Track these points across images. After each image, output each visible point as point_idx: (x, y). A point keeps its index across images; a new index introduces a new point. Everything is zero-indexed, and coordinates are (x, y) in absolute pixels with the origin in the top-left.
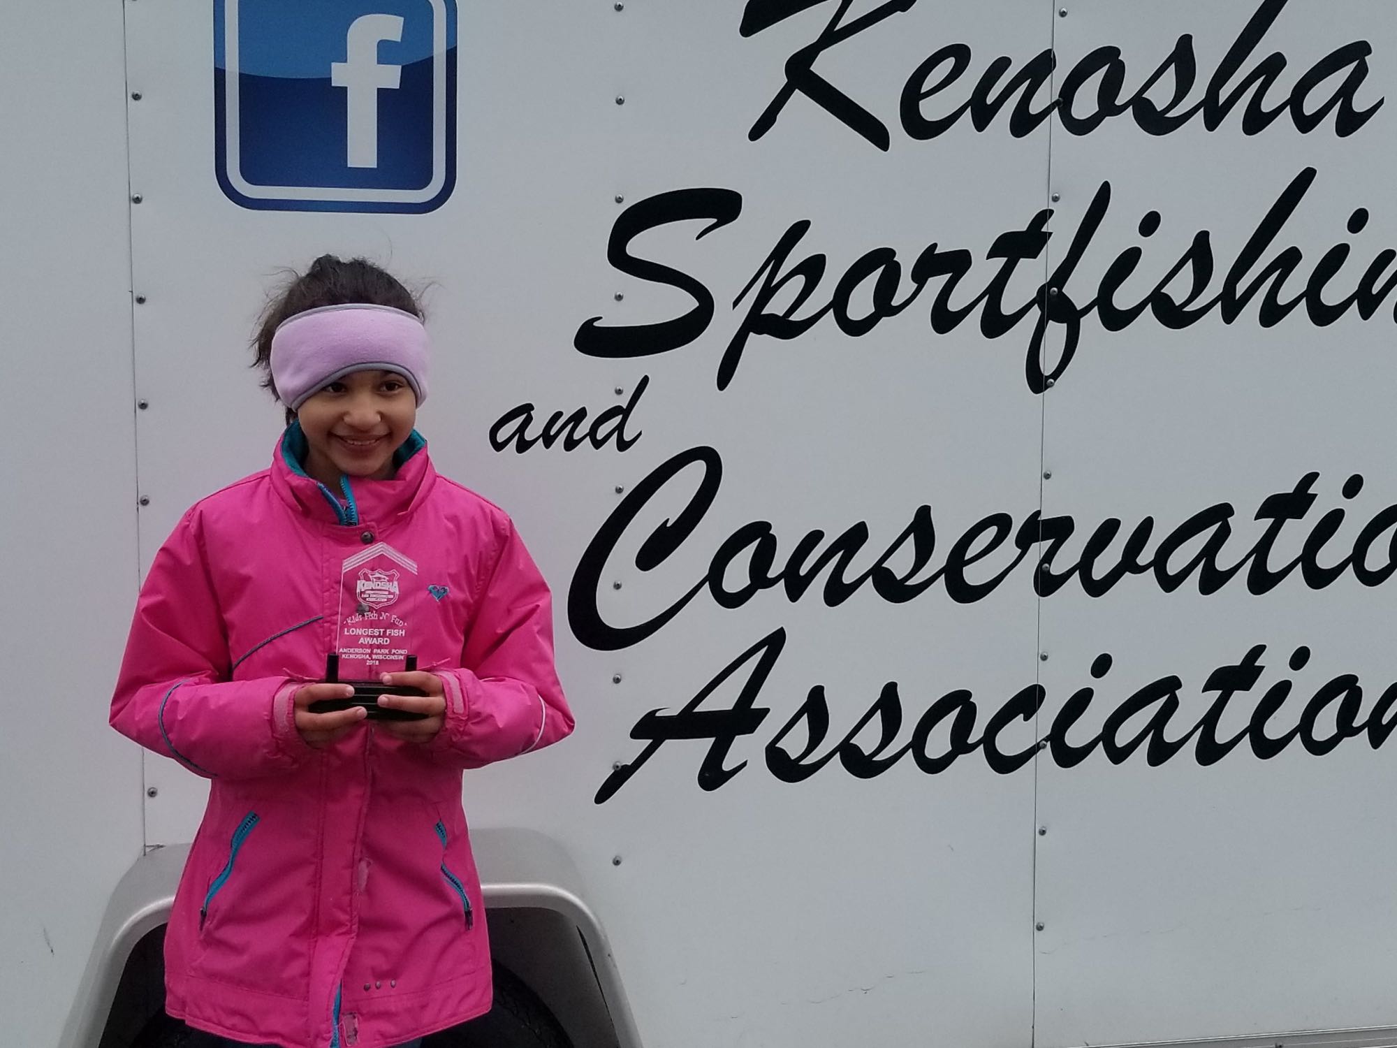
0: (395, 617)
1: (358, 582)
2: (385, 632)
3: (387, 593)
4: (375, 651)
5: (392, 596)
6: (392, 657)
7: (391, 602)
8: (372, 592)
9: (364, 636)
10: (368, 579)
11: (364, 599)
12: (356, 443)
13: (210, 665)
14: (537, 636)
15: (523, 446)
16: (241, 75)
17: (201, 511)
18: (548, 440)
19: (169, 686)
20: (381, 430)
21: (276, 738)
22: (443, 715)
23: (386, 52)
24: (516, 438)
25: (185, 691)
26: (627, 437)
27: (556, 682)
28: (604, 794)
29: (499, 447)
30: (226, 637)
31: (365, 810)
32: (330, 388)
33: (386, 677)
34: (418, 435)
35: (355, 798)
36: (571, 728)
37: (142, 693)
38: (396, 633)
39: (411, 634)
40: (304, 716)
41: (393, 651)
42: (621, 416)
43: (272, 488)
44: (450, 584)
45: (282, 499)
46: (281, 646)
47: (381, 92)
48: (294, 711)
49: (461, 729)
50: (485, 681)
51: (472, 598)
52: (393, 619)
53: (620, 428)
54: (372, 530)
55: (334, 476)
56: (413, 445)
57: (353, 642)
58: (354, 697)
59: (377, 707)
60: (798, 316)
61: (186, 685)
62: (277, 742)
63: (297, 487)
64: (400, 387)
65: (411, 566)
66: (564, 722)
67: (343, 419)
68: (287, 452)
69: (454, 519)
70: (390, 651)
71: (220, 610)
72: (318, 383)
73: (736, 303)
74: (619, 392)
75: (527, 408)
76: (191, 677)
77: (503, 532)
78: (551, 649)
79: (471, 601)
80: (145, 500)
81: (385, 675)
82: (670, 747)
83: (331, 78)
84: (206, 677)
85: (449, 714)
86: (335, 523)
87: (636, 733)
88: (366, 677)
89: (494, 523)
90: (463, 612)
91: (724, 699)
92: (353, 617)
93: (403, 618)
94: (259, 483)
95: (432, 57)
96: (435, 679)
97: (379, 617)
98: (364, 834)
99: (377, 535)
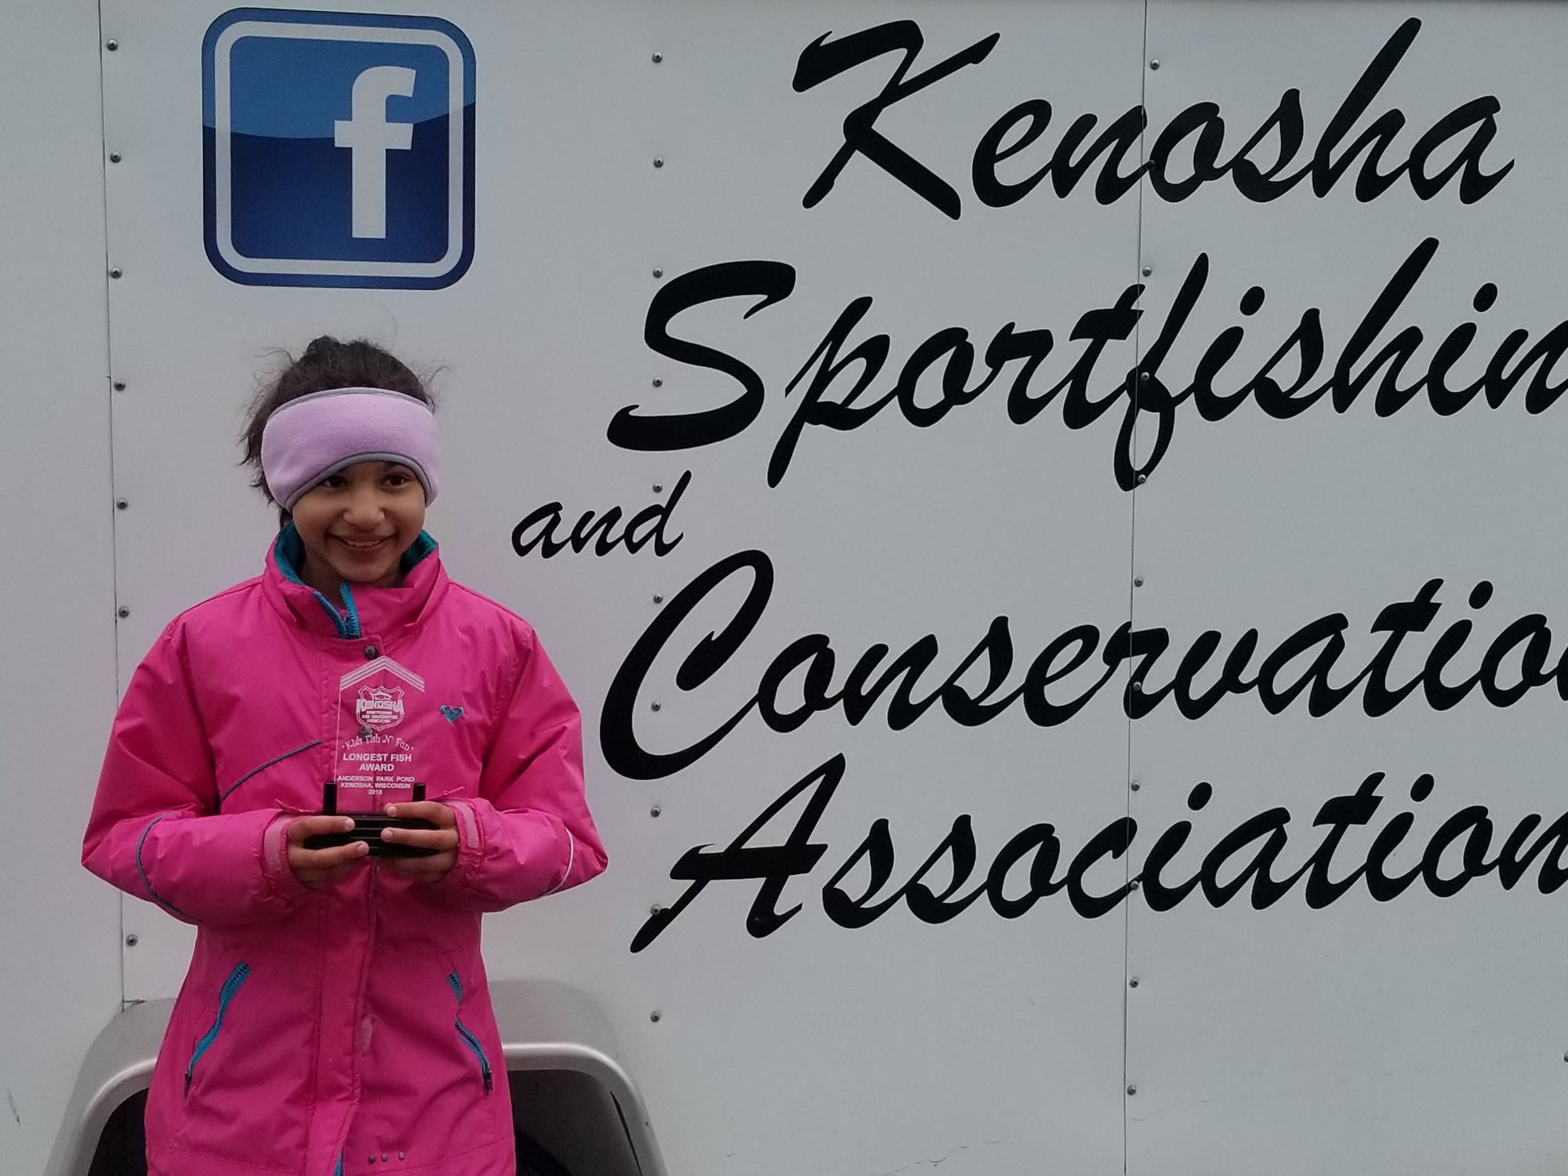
0: (400, 739)
1: (358, 701)
2: (389, 758)
3: (390, 713)
4: (378, 778)
5: (395, 717)
6: (397, 786)
7: (398, 722)
8: (374, 712)
9: (365, 763)
10: (368, 697)
11: (365, 720)
12: (358, 544)
13: (193, 797)
14: (564, 761)
15: (550, 550)
16: (232, 133)
17: (184, 625)
18: (578, 543)
19: (146, 821)
20: (386, 530)
21: (267, 878)
22: (455, 850)
23: (396, 109)
24: (542, 541)
25: (165, 826)
26: (667, 539)
27: (587, 814)
28: (641, 942)
29: (522, 551)
30: (212, 766)
31: (368, 959)
32: (328, 483)
33: (391, 808)
34: (429, 537)
35: (358, 944)
36: (604, 865)
37: (118, 828)
38: (401, 758)
39: (420, 760)
40: (299, 853)
41: (399, 778)
42: (659, 517)
43: (264, 599)
44: (465, 703)
45: (275, 609)
46: (274, 774)
47: (392, 155)
48: (287, 849)
49: (477, 866)
50: (506, 813)
51: (491, 718)
52: (397, 742)
53: (659, 530)
54: (376, 643)
55: (334, 584)
56: (422, 547)
57: (354, 769)
58: (354, 831)
59: (381, 842)
60: (857, 405)
61: (166, 820)
62: (269, 884)
63: (291, 596)
64: (406, 480)
65: (418, 682)
66: (594, 856)
67: (343, 517)
68: (281, 556)
69: (469, 631)
70: (395, 779)
71: (205, 737)
72: (312, 479)
73: (788, 390)
74: (658, 489)
75: (554, 508)
76: (174, 810)
77: (525, 644)
78: (581, 777)
79: (489, 723)
80: (124, 612)
81: (389, 806)
82: (716, 888)
83: (334, 139)
84: (190, 810)
85: (463, 849)
86: (335, 636)
87: (678, 873)
88: (370, 809)
89: (514, 633)
90: (481, 736)
91: (776, 835)
92: (353, 740)
93: (410, 742)
94: (250, 591)
95: (448, 115)
96: (445, 810)
97: (385, 741)
98: (368, 986)
99: (382, 648)
